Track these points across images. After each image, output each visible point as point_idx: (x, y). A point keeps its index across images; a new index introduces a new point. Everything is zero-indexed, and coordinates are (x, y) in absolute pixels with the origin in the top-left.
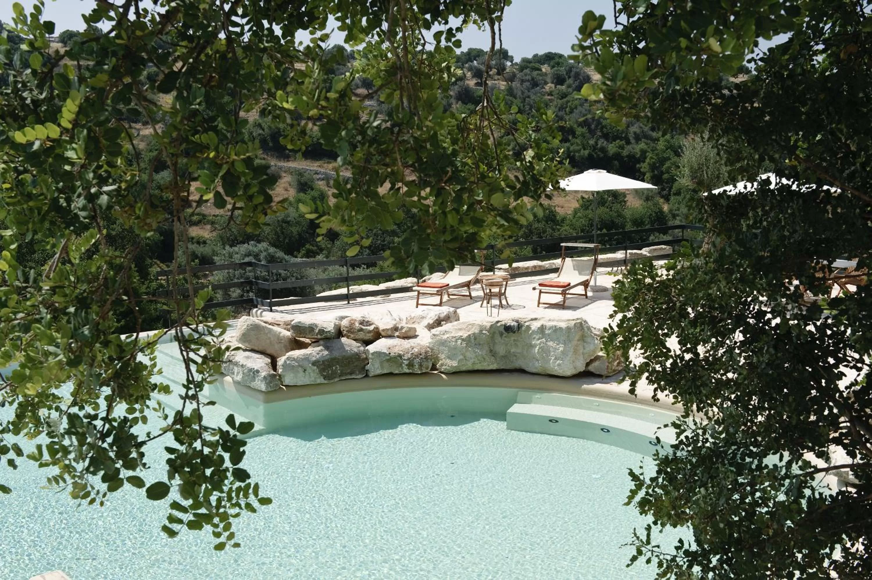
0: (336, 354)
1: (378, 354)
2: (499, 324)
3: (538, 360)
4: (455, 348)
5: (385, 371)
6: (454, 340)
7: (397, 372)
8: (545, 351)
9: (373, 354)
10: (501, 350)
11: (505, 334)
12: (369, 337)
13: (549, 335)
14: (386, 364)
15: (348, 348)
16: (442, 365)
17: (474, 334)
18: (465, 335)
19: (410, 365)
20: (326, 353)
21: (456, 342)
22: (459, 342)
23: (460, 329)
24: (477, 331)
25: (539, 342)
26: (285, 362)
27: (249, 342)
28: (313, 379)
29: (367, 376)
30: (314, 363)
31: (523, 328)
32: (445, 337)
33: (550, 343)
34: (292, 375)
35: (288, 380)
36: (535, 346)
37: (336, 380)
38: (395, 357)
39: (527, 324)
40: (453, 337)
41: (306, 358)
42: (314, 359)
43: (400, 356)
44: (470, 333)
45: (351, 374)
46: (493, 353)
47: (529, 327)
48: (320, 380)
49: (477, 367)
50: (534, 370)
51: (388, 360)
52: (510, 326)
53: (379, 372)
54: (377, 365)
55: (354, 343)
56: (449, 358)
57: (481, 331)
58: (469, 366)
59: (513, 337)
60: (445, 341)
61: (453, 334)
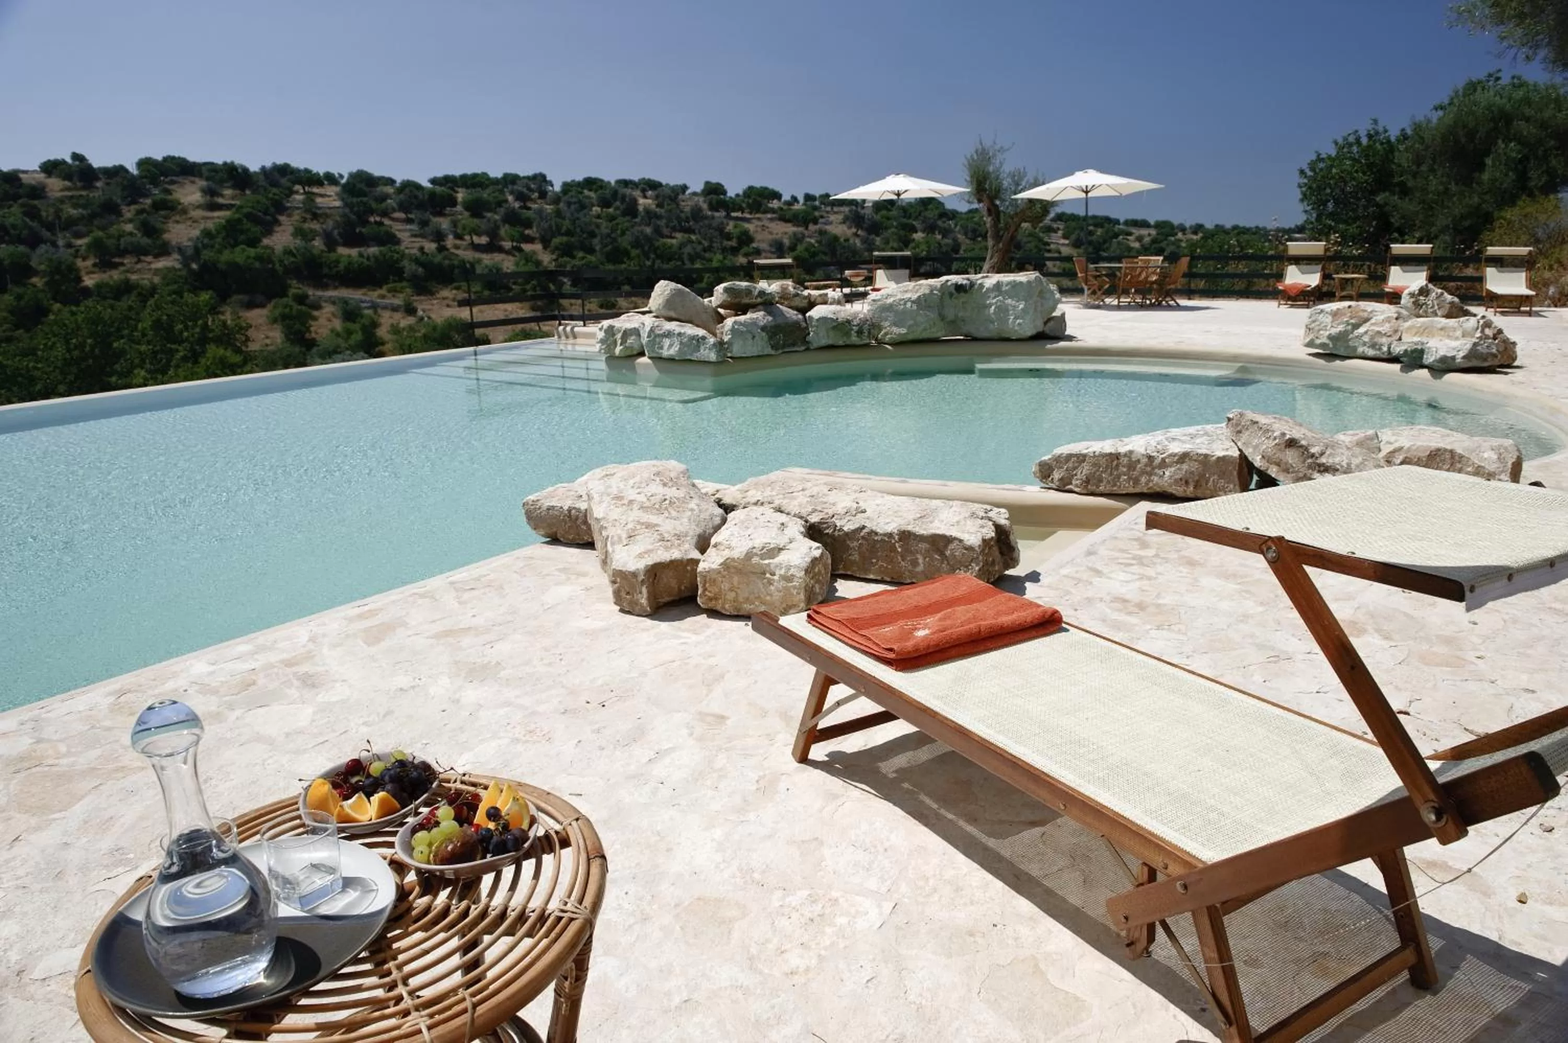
0: (780, 321)
1: (823, 320)
2: (949, 283)
3: (993, 322)
4: (904, 312)
5: (830, 342)
6: (902, 302)
7: (841, 343)
8: (1002, 310)
9: (818, 320)
10: (950, 314)
11: (956, 294)
12: (804, 303)
13: (1006, 292)
14: (832, 333)
15: (788, 316)
16: (886, 334)
17: (924, 295)
18: (915, 297)
19: (860, 333)
20: (770, 318)
21: (905, 304)
22: (909, 305)
23: (906, 291)
24: (927, 291)
25: (994, 301)
26: (733, 327)
27: (675, 310)
28: (760, 348)
29: (808, 349)
30: (763, 328)
31: (976, 287)
32: (890, 300)
33: (1009, 301)
34: (741, 342)
35: (737, 350)
36: (990, 305)
37: (780, 351)
38: (843, 324)
39: (979, 282)
40: (901, 300)
41: (754, 323)
42: (762, 324)
43: (848, 322)
44: (918, 294)
45: (794, 345)
46: (942, 317)
47: (981, 286)
48: (769, 351)
49: (925, 335)
50: (986, 334)
51: (834, 328)
52: (962, 285)
53: (824, 342)
54: (822, 333)
55: (790, 310)
56: (895, 324)
57: (932, 291)
58: (918, 334)
59: (963, 297)
60: (891, 305)
61: (899, 296)
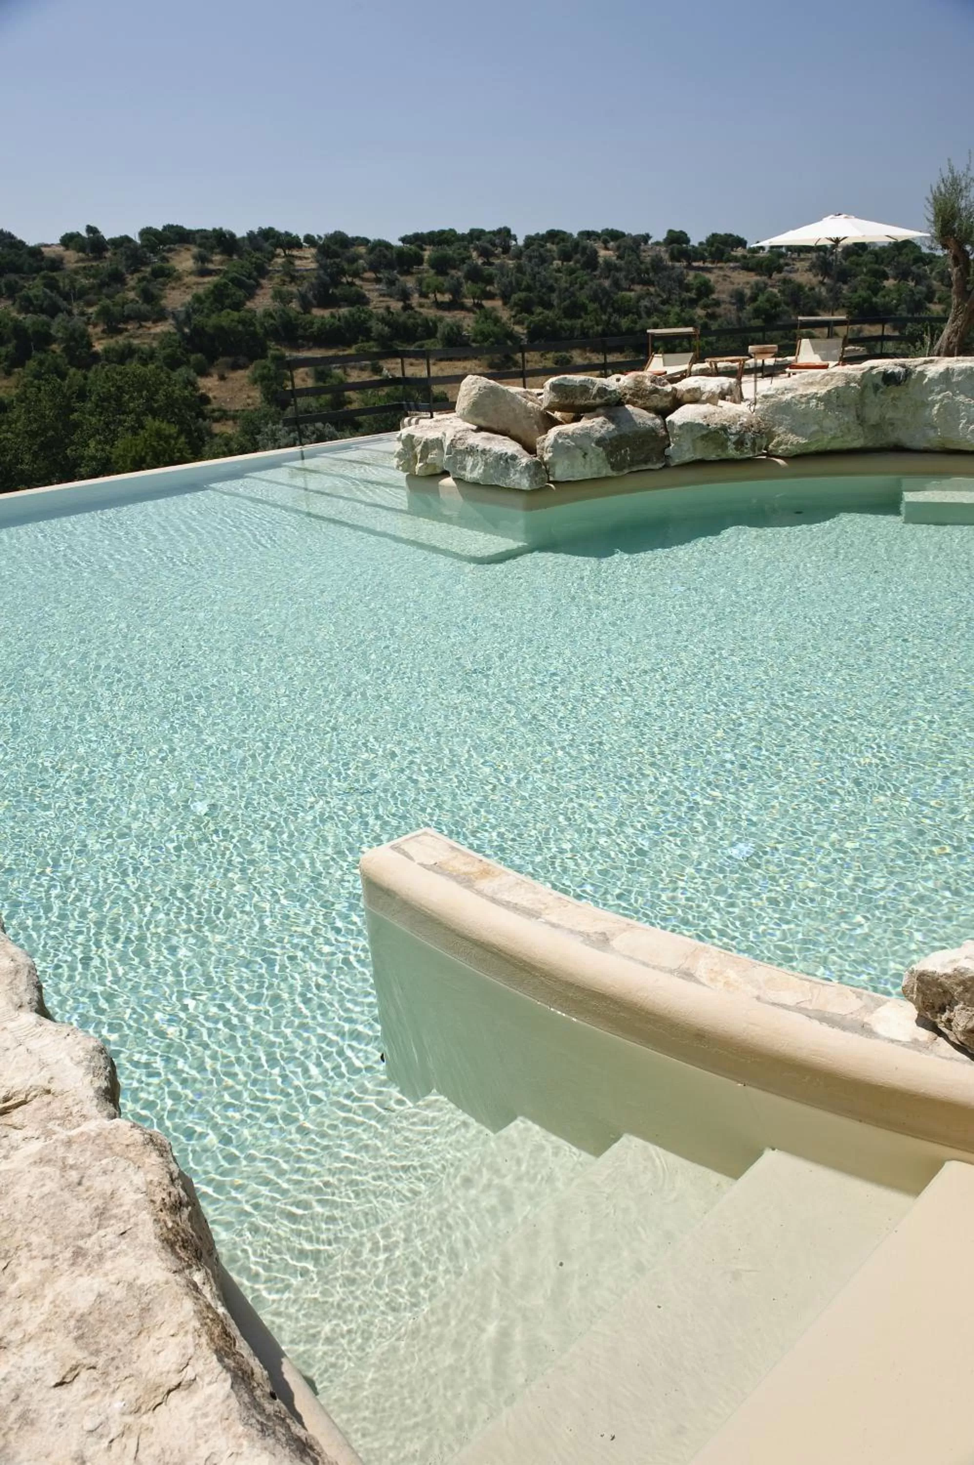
0: (626, 429)
1: (689, 427)
2: (874, 372)
3: (934, 428)
4: (805, 414)
5: (698, 456)
6: (803, 400)
7: (713, 457)
8: (950, 411)
9: (681, 427)
10: (873, 415)
11: (883, 387)
12: (666, 402)
13: (958, 383)
14: (700, 444)
15: (639, 421)
16: (779, 444)
17: (837, 388)
18: (823, 391)
19: (740, 443)
20: (612, 426)
21: (808, 402)
22: (813, 402)
23: (812, 384)
24: (841, 384)
25: (939, 397)
26: (556, 440)
27: (484, 415)
28: (595, 469)
29: (666, 466)
30: (600, 442)
31: (914, 376)
32: (788, 396)
33: (961, 398)
34: (566, 462)
35: (560, 472)
36: (934, 403)
37: (626, 471)
38: (716, 431)
39: (919, 369)
40: (802, 396)
41: (586, 434)
42: (598, 435)
43: (724, 428)
44: (829, 388)
45: (646, 462)
46: (861, 420)
47: (922, 374)
48: (607, 471)
49: (836, 445)
50: (924, 445)
51: (703, 437)
52: (893, 373)
53: (688, 457)
54: (687, 445)
55: (645, 412)
56: (792, 431)
57: (848, 383)
58: (825, 442)
59: (894, 391)
60: (788, 404)
61: (801, 391)
